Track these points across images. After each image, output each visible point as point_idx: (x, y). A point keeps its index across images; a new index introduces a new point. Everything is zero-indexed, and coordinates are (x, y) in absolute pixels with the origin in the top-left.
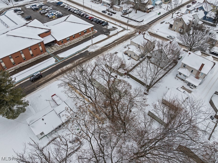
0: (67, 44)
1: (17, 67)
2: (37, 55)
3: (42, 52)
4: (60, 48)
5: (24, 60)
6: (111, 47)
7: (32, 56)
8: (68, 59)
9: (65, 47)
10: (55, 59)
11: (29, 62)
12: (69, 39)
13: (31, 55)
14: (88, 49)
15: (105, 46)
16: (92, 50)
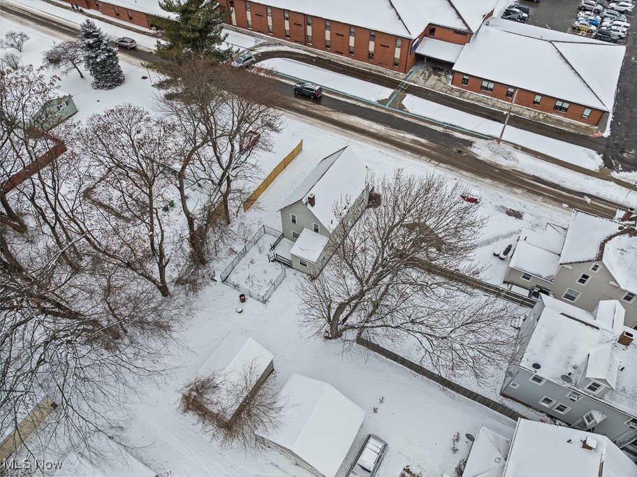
0: (471, 96)
1: (325, 56)
2: (381, 64)
3: (395, 65)
4: (444, 90)
5: (350, 53)
6: (539, 194)
7: (370, 57)
8: (406, 119)
9: (455, 95)
10: (391, 97)
11: (352, 64)
12: (491, 90)
13: (370, 54)
14: (479, 143)
15: (534, 176)
16: (482, 151)
